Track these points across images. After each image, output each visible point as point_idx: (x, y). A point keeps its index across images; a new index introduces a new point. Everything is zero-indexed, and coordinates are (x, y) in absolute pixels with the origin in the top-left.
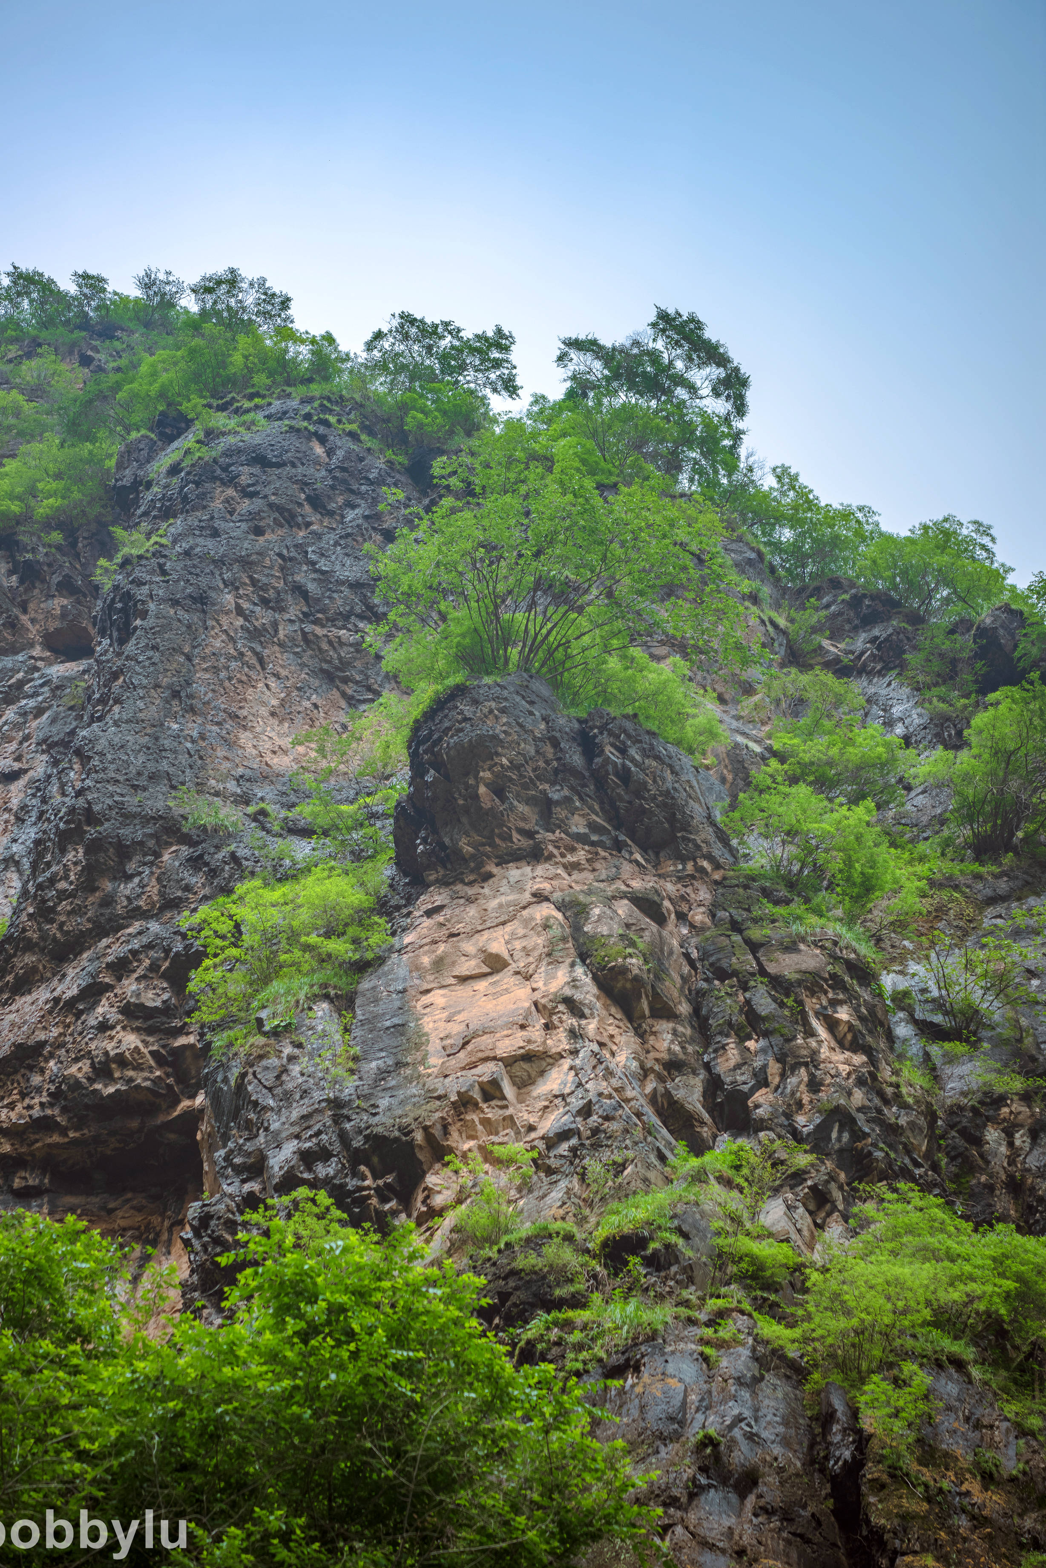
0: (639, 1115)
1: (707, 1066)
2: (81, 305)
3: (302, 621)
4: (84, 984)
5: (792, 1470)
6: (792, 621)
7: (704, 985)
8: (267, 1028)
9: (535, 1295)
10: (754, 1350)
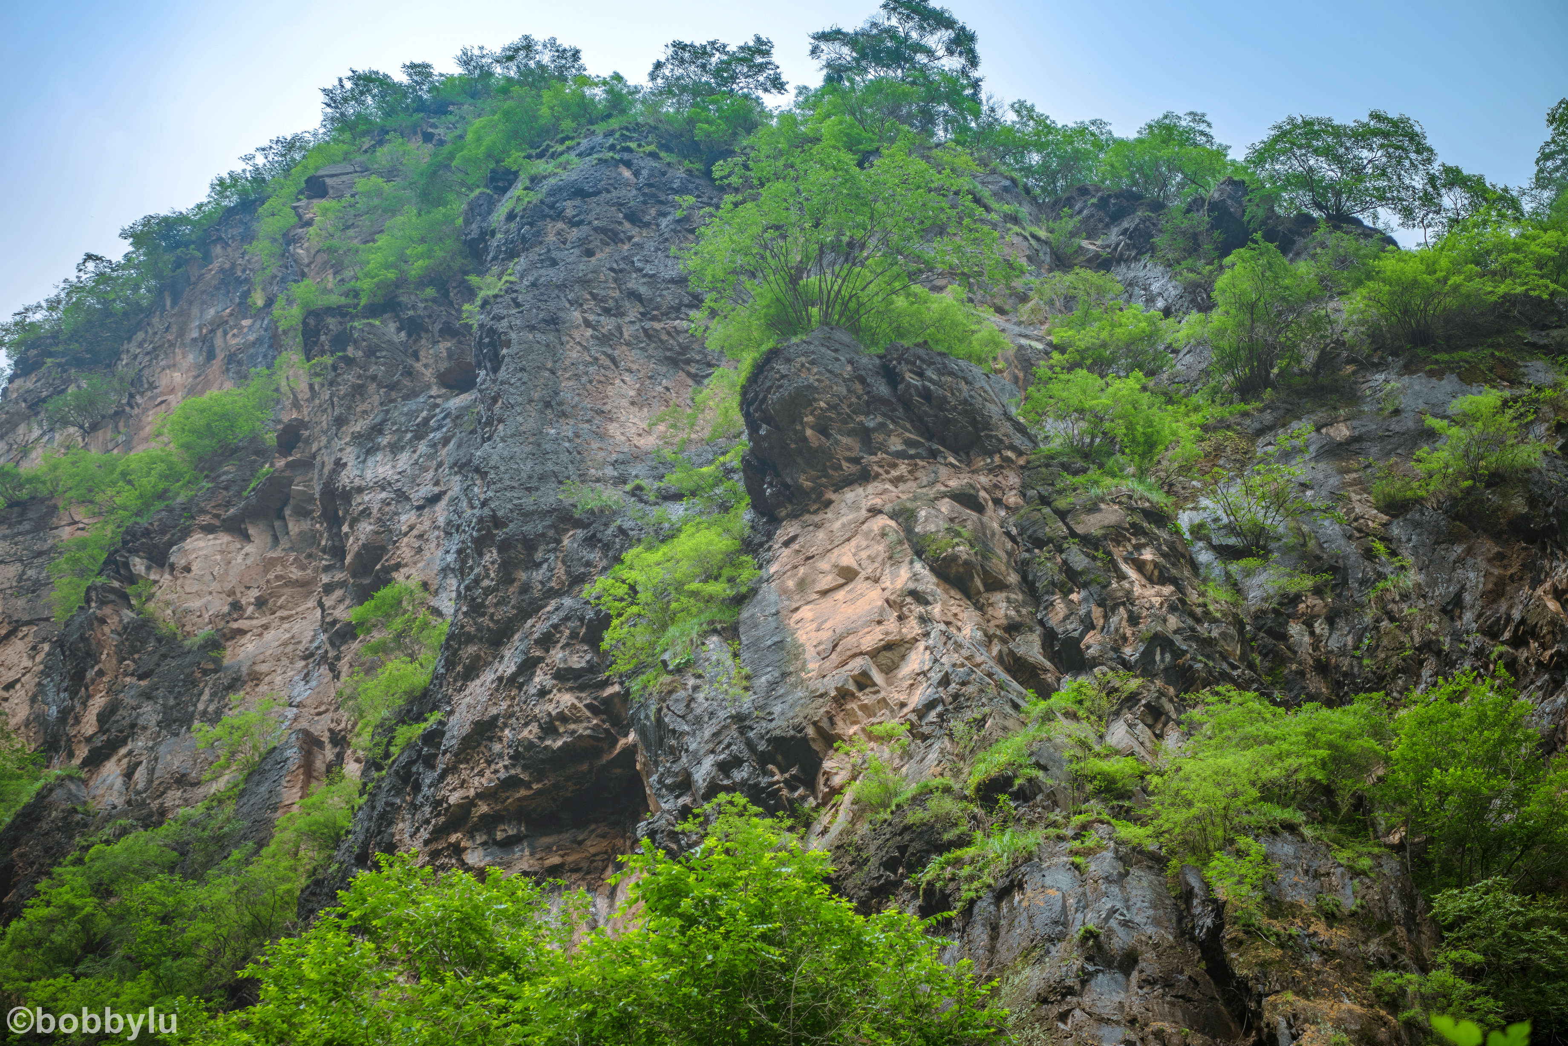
0: (990, 675)
1: (1041, 623)
2: (415, 90)
3: (641, 320)
4: (519, 661)
5: (1166, 944)
6: (1052, 231)
7: (1027, 555)
8: (671, 667)
9: (928, 843)
10: (1116, 851)
